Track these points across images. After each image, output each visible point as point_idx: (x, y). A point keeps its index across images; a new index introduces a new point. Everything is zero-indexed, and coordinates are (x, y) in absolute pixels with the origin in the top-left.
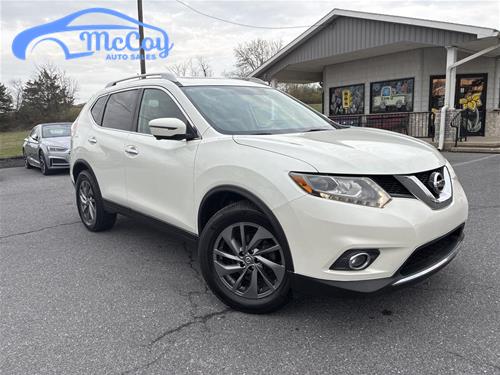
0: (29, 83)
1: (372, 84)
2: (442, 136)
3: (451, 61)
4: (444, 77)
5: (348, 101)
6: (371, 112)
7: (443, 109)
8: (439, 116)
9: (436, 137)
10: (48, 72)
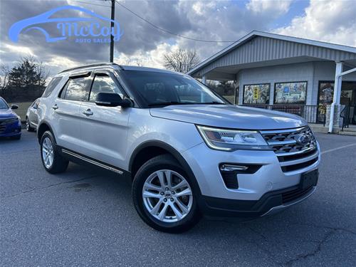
0: (14, 69)
1: (275, 84)
2: (331, 123)
3: (339, 71)
4: (333, 82)
5: (257, 95)
6: (274, 103)
7: (333, 104)
8: (330, 109)
9: (327, 123)
10: (29, 62)
